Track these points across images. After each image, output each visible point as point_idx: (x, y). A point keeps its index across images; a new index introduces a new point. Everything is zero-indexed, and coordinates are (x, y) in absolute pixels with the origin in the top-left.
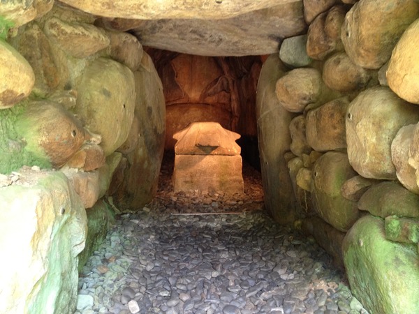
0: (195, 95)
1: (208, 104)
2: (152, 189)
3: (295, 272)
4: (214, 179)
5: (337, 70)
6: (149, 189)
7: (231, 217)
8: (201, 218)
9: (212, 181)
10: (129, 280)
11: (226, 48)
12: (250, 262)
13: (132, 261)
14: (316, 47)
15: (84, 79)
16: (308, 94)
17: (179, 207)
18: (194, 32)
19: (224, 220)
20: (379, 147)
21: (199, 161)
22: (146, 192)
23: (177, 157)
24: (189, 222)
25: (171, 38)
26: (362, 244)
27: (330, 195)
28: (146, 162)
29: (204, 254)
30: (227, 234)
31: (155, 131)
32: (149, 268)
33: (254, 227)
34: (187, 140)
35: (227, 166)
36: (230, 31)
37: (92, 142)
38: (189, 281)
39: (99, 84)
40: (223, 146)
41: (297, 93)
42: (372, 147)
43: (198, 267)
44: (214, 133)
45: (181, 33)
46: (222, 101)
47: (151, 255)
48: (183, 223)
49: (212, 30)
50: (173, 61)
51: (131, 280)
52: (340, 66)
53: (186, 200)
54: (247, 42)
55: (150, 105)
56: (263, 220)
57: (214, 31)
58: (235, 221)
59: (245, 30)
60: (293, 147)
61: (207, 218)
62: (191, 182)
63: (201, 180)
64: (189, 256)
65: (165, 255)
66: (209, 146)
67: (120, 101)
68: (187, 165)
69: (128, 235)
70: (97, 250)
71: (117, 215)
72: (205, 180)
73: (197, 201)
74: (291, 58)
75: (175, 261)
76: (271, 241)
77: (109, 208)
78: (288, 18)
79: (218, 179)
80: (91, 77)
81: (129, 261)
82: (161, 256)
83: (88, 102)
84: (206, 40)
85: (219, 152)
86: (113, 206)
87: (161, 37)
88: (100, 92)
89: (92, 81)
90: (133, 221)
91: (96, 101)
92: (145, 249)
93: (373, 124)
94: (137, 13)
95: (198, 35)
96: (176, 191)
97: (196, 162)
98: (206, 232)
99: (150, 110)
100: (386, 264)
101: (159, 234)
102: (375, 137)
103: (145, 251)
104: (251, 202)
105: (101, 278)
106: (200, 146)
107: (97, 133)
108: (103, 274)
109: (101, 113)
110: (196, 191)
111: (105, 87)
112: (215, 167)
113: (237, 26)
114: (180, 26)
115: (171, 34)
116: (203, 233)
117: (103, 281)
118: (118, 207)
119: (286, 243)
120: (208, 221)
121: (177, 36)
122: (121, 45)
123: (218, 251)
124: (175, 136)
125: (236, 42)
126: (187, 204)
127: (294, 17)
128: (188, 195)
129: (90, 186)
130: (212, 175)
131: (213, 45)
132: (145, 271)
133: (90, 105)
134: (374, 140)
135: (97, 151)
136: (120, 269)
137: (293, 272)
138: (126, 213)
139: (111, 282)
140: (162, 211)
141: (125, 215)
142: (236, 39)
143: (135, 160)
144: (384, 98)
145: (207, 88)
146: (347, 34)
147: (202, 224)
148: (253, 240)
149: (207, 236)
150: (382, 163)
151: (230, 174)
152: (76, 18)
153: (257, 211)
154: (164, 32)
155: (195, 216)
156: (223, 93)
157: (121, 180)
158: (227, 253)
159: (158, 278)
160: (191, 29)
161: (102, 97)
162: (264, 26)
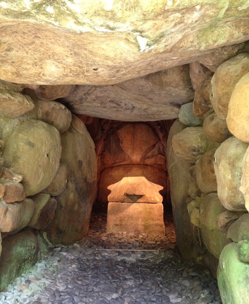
0: (136, 157)
1: (148, 165)
2: (82, 228)
3: (184, 297)
4: (139, 223)
5: (211, 125)
6: (80, 228)
7: (146, 253)
8: (120, 253)
9: (138, 225)
10: (40, 297)
11: (139, 113)
12: (148, 288)
13: (49, 283)
14: (199, 109)
15: (14, 133)
16: (196, 146)
17: (105, 245)
18: (112, 101)
19: (139, 256)
20: (234, 183)
21: (127, 208)
22: (77, 231)
23: (110, 204)
24: (110, 256)
25: (95, 107)
26: (224, 266)
27: (209, 228)
28: (77, 205)
29: (112, 281)
30: (138, 267)
31: (85, 180)
32: (61, 289)
33: (162, 262)
34: (118, 190)
35: (150, 212)
36: (140, 100)
37: (14, 181)
38: (91, 300)
39: (26, 137)
40: (147, 195)
41: (187, 145)
42: (229, 183)
43: (104, 290)
44: (139, 185)
45: (102, 103)
46: (159, 163)
47: (67, 279)
48: (104, 257)
49: (125, 99)
50: (119, 131)
51: (43, 296)
52: (214, 122)
53: (114, 239)
54: (154, 109)
55: (80, 159)
56: (172, 256)
57: (127, 100)
58: (149, 257)
59: (151, 99)
60: (189, 191)
61: (126, 253)
62: (120, 226)
63: (128, 223)
64: (99, 282)
65: (79, 280)
66: (134, 195)
67: (44, 151)
68: (118, 210)
69: (55, 264)
70: (25, 274)
71: (51, 248)
72: (132, 223)
73: (123, 241)
74: (187, 119)
75: (87, 285)
76: (173, 273)
77: (43, 242)
78: (180, 88)
79: (143, 223)
80: (19, 132)
81: (47, 282)
82: (76, 280)
83: (14, 150)
84: (122, 108)
85: (144, 201)
86: (47, 240)
87: (88, 106)
88: (26, 143)
89: (20, 135)
90: (62, 253)
91: (21, 150)
92: (64, 274)
93: (229, 164)
94: (39, 80)
95: (115, 104)
96: (108, 233)
97: (124, 209)
98: (121, 264)
99: (80, 163)
100: (239, 282)
101: (80, 264)
102: (230, 175)
103: (64, 276)
104: (168, 242)
105: (19, 294)
106: (127, 195)
107: (20, 174)
108: (21, 291)
109: (24, 159)
110: (125, 233)
111: (30, 140)
112: (140, 213)
113: (144, 96)
114: (101, 97)
115: (94, 104)
116: (118, 265)
117: (20, 296)
118: (51, 242)
119: (185, 274)
120: (124, 256)
121: (99, 105)
122: (50, 111)
123: (126, 279)
124: (109, 187)
125: (146, 109)
126: (113, 243)
127: (185, 87)
128: (117, 236)
129: (8, 215)
130: (138, 219)
131: (128, 112)
132: (57, 290)
133: (16, 152)
134: (230, 177)
135: (17, 187)
136: (37, 288)
137: (182, 298)
138: (58, 247)
139: (26, 297)
140: (90, 247)
141: (57, 249)
142: (145, 106)
143: (66, 203)
144: (238, 143)
145: (146, 152)
146: (212, 95)
147: (119, 258)
148: (158, 272)
149: (120, 267)
150: (237, 196)
151: (153, 219)
152: (5, 87)
153: (169, 249)
154: (89, 102)
155: (117, 252)
156: (159, 156)
157: (52, 218)
158: (133, 281)
159: (66, 297)
160: (109, 99)
161: (27, 147)
162: (164, 95)
